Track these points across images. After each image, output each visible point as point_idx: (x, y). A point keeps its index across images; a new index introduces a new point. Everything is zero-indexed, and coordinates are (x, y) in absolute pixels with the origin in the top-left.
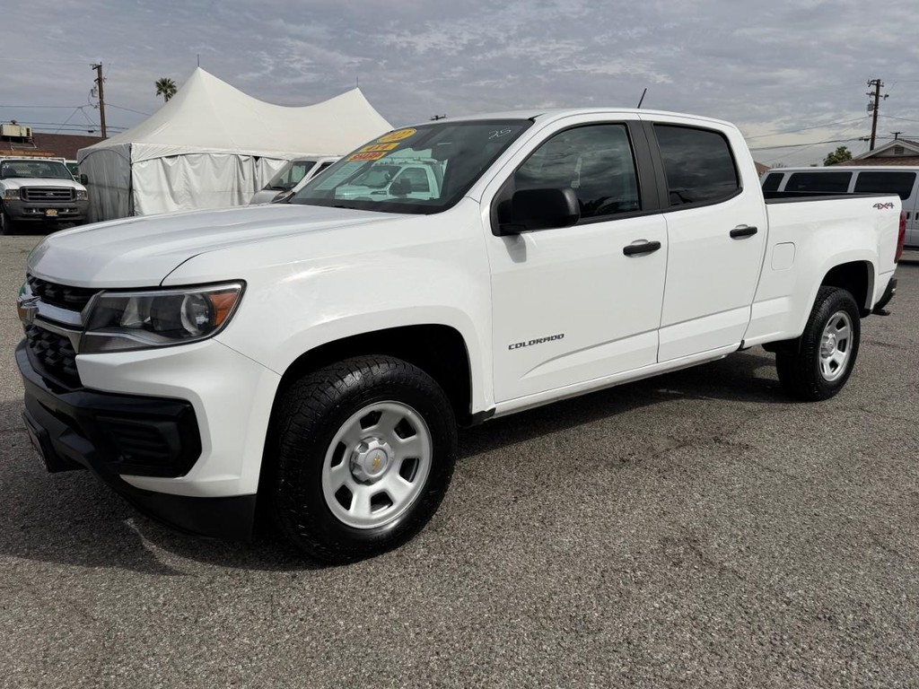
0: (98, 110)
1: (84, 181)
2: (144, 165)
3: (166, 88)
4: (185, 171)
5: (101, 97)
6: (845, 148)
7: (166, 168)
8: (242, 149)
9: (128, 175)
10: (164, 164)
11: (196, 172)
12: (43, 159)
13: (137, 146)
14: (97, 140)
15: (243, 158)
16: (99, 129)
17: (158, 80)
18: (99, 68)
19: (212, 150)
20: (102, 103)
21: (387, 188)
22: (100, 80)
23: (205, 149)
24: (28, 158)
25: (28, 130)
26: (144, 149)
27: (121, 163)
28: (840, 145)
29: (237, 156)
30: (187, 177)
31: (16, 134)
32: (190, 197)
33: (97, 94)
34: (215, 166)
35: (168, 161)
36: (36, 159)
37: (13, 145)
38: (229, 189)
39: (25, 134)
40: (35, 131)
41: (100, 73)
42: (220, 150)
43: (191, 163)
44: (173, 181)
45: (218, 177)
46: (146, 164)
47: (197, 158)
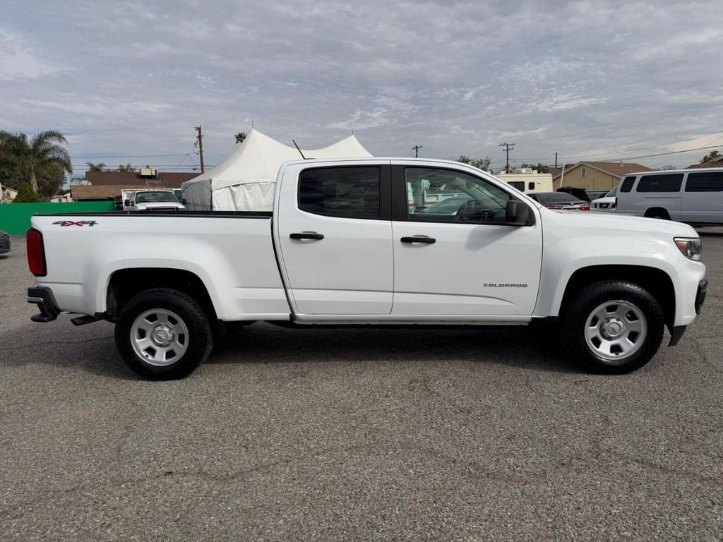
0: (199, 155)
1: (184, 203)
2: (218, 192)
3: (241, 138)
4: (244, 194)
5: (201, 147)
6: (717, 152)
7: (233, 193)
9: (209, 197)
10: (231, 189)
11: (251, 194)
12: (160, 190)
13: (214, 180)
14: (196, 175)
16: (200, 167)
17: (237, 134)
18: (199, 129)
19: (260, 180)
20: (201, 151)
22: (200, 137)
24: (151, 190)
25: (156, 171)
26: (219, 181)
27: (207, 191)
28: (712, 150)
30: (245, 198)
31: (149, 174)
33: (198, 146)
34: (263, 190)
35: (234, 189)
36: (156, 190)
37: (147, 181)
39: (154, 174)
40: (160, 171)
41: (200, 132)
42: (266, 180)
43: (248, 190)
44: (236, 200)
45: (264, 197)
46: (220, 190)
47: (251, 186)
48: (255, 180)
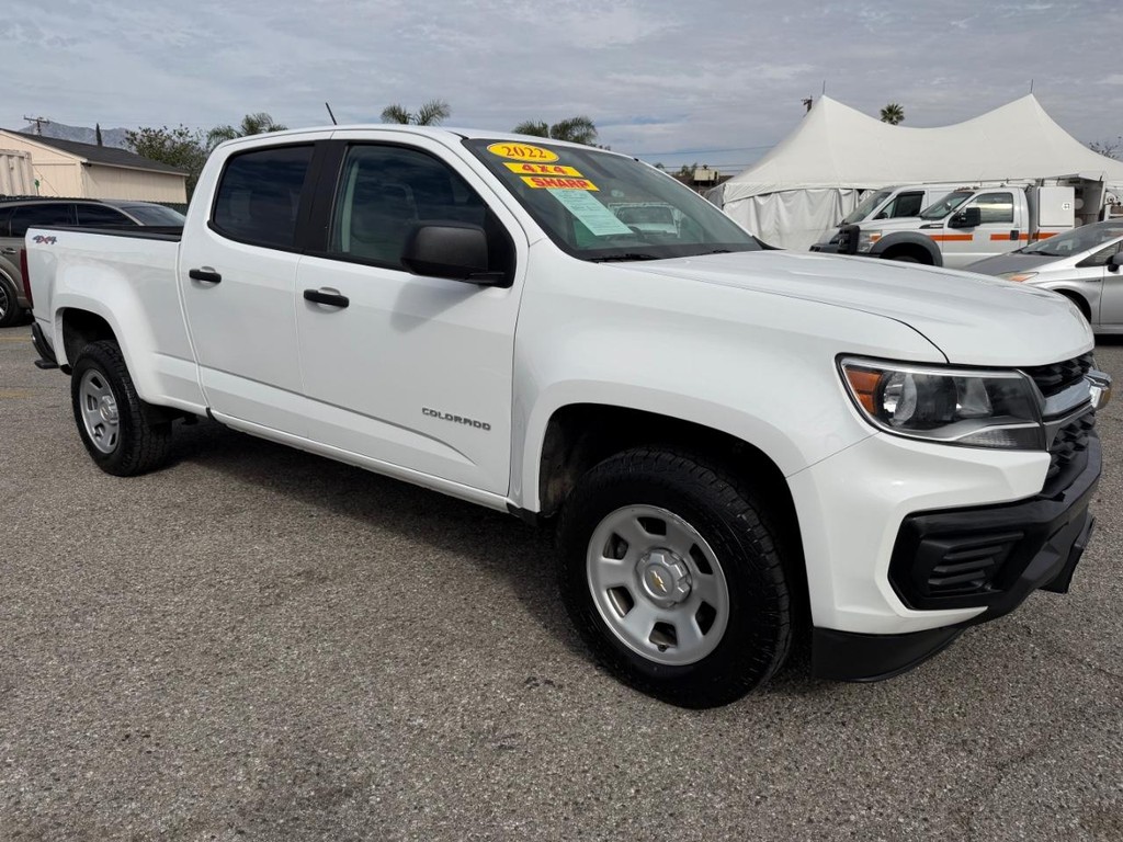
2: (733, 206)
4: (777, 209)
7: (757, 207)
8: (845, 181)
10: (756, 203)
11: (789, 210)
13: (729, 186)
15: (843, 192)
17: (885, 108)
19: (810, 184)
21: (946, 221)
23: (802, 184)
25: (716, 173)
26: (738, 188)
29: (837, 190)
30: (778, 216)
31: (705, 178)
32: (778, 237)
34: (811, 202)
35: (761, 201)
38: (824, 226)
42: (819, 185)
43: (785, 201)
44: (762, 221)
45: (812, 214)
46: (737, 204)
47: (791, 195)
48: (801, 185)
